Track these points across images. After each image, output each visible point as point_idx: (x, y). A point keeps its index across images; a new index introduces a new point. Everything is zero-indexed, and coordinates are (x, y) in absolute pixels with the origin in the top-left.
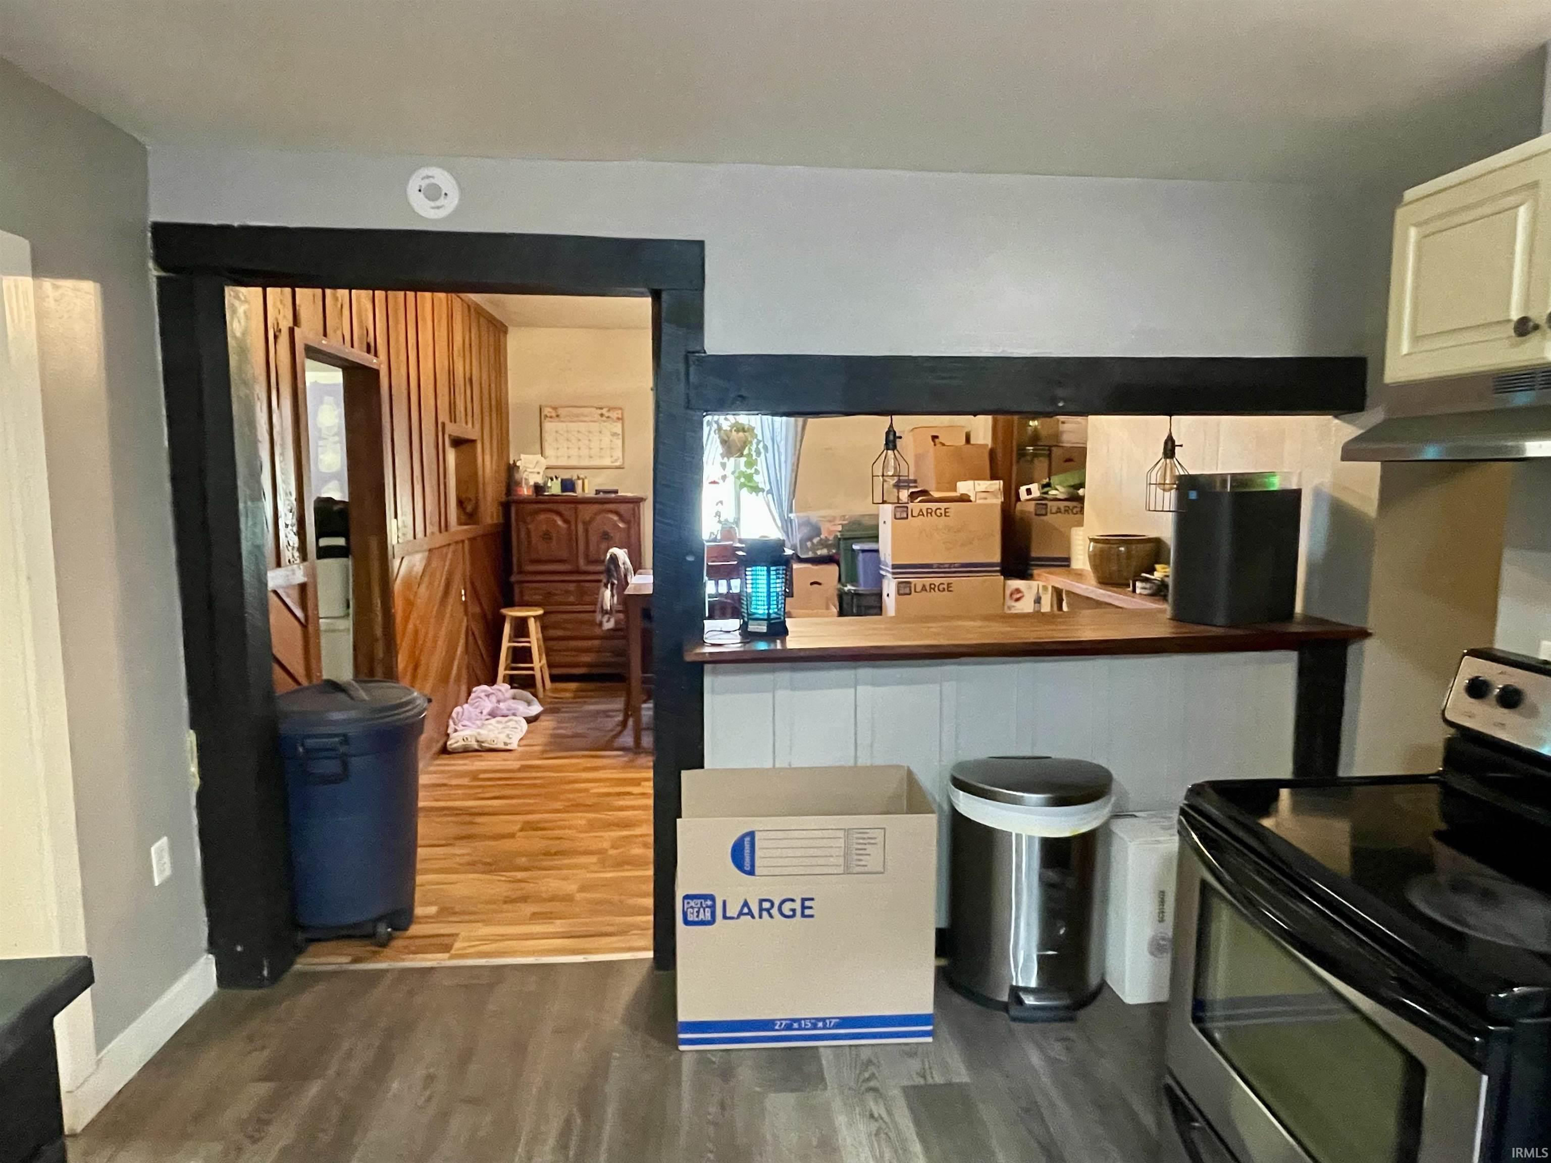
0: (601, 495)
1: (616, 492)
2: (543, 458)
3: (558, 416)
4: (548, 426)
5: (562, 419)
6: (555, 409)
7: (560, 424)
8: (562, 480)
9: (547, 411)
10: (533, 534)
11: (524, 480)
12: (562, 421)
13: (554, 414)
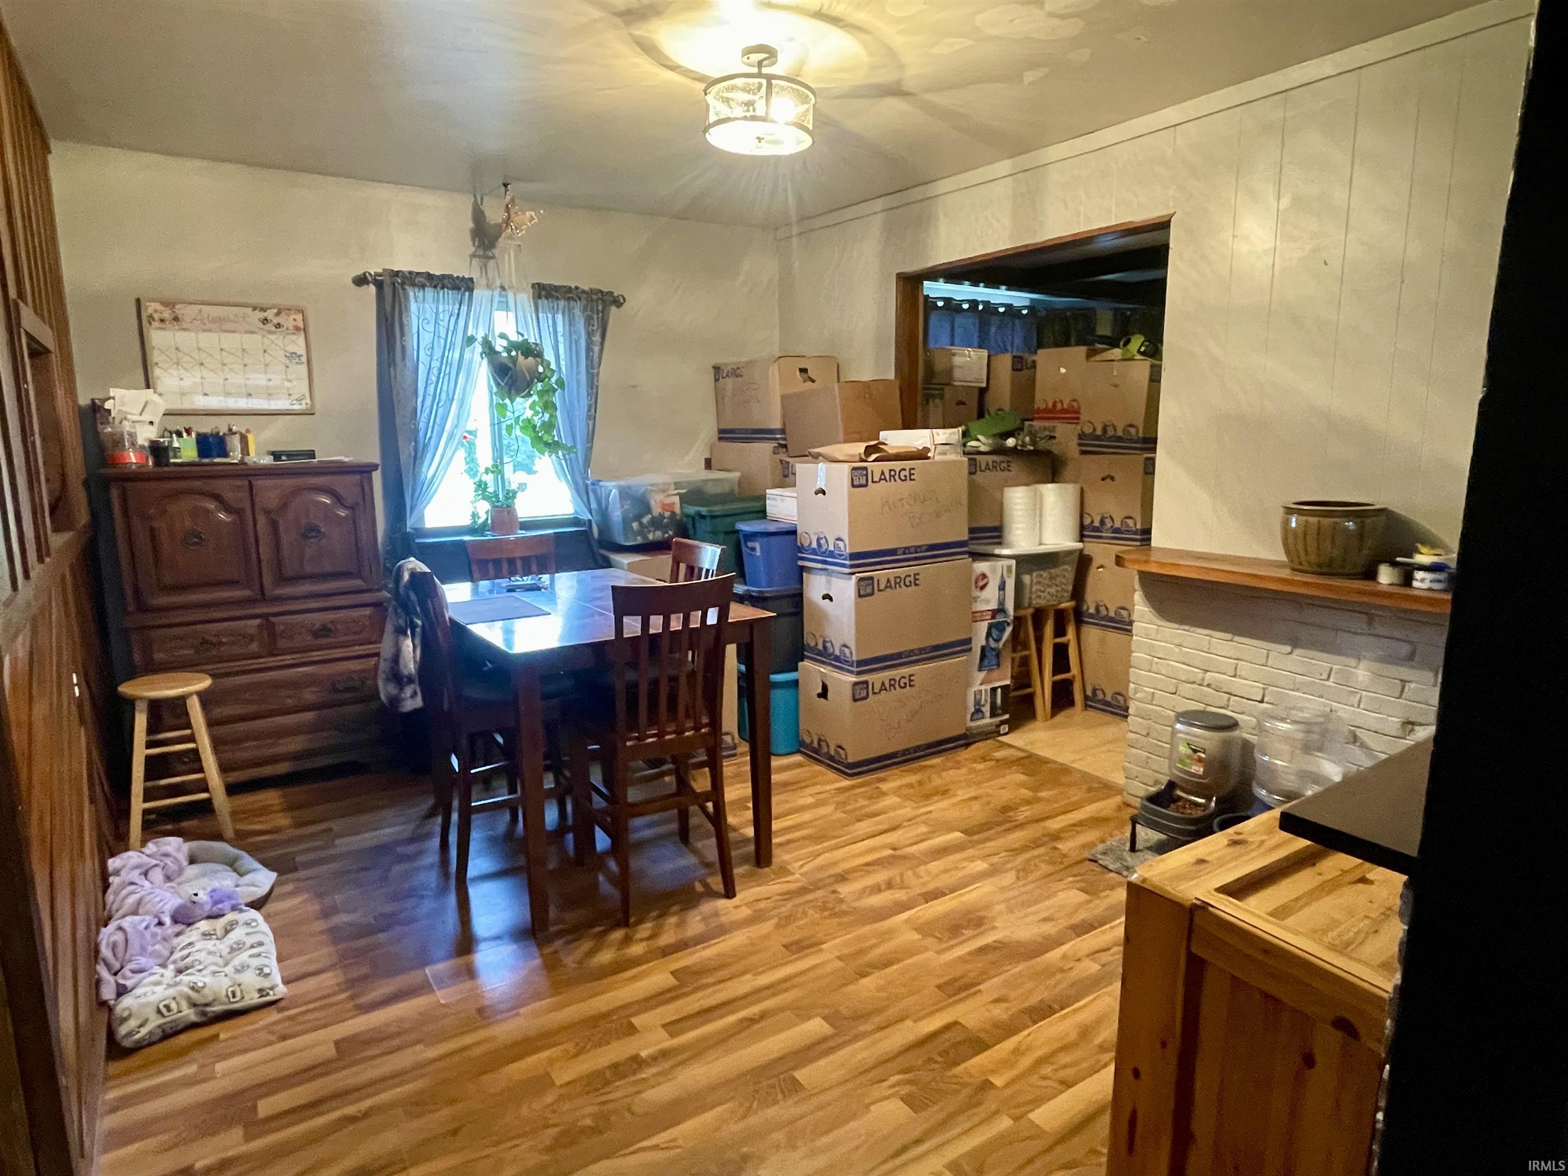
0: (285, 462)
1: (311, 454)
2: (156, 395)
3: (176, 319)
4: (158, 337)
5: (185, 325)
6: (169, 304)
7: (185, 334)
8: (199, 435)
9: (151, 307)
10: (164, 538)
11: (126, 437)
12: (184, 329)
13: (167, 315)
